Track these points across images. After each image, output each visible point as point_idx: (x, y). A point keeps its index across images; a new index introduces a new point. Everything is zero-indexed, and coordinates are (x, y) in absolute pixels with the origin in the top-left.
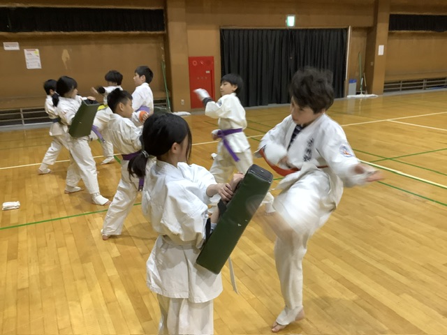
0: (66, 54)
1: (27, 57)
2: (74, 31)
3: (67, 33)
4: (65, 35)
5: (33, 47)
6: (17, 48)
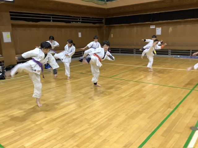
0: (171, 29)
1: (157, 31)
2: (173, 20)
4: (170, 22)
5: (159, 27)
6: (154, 27)
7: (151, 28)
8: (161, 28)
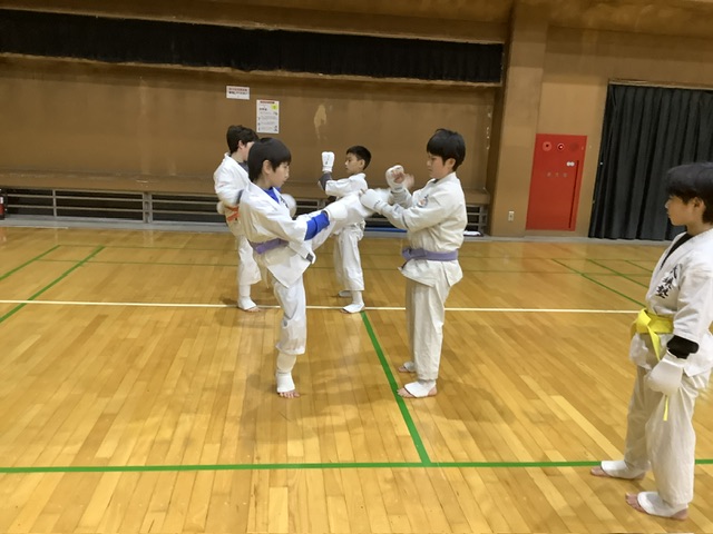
0: (321, 114)
1: (258, 115)
2: (340, 73)
3: (328, 77)
4: (325, 80)
5: (271, 97)
6: (247, 97)
7: (229, 96)
8: (277, 103)
